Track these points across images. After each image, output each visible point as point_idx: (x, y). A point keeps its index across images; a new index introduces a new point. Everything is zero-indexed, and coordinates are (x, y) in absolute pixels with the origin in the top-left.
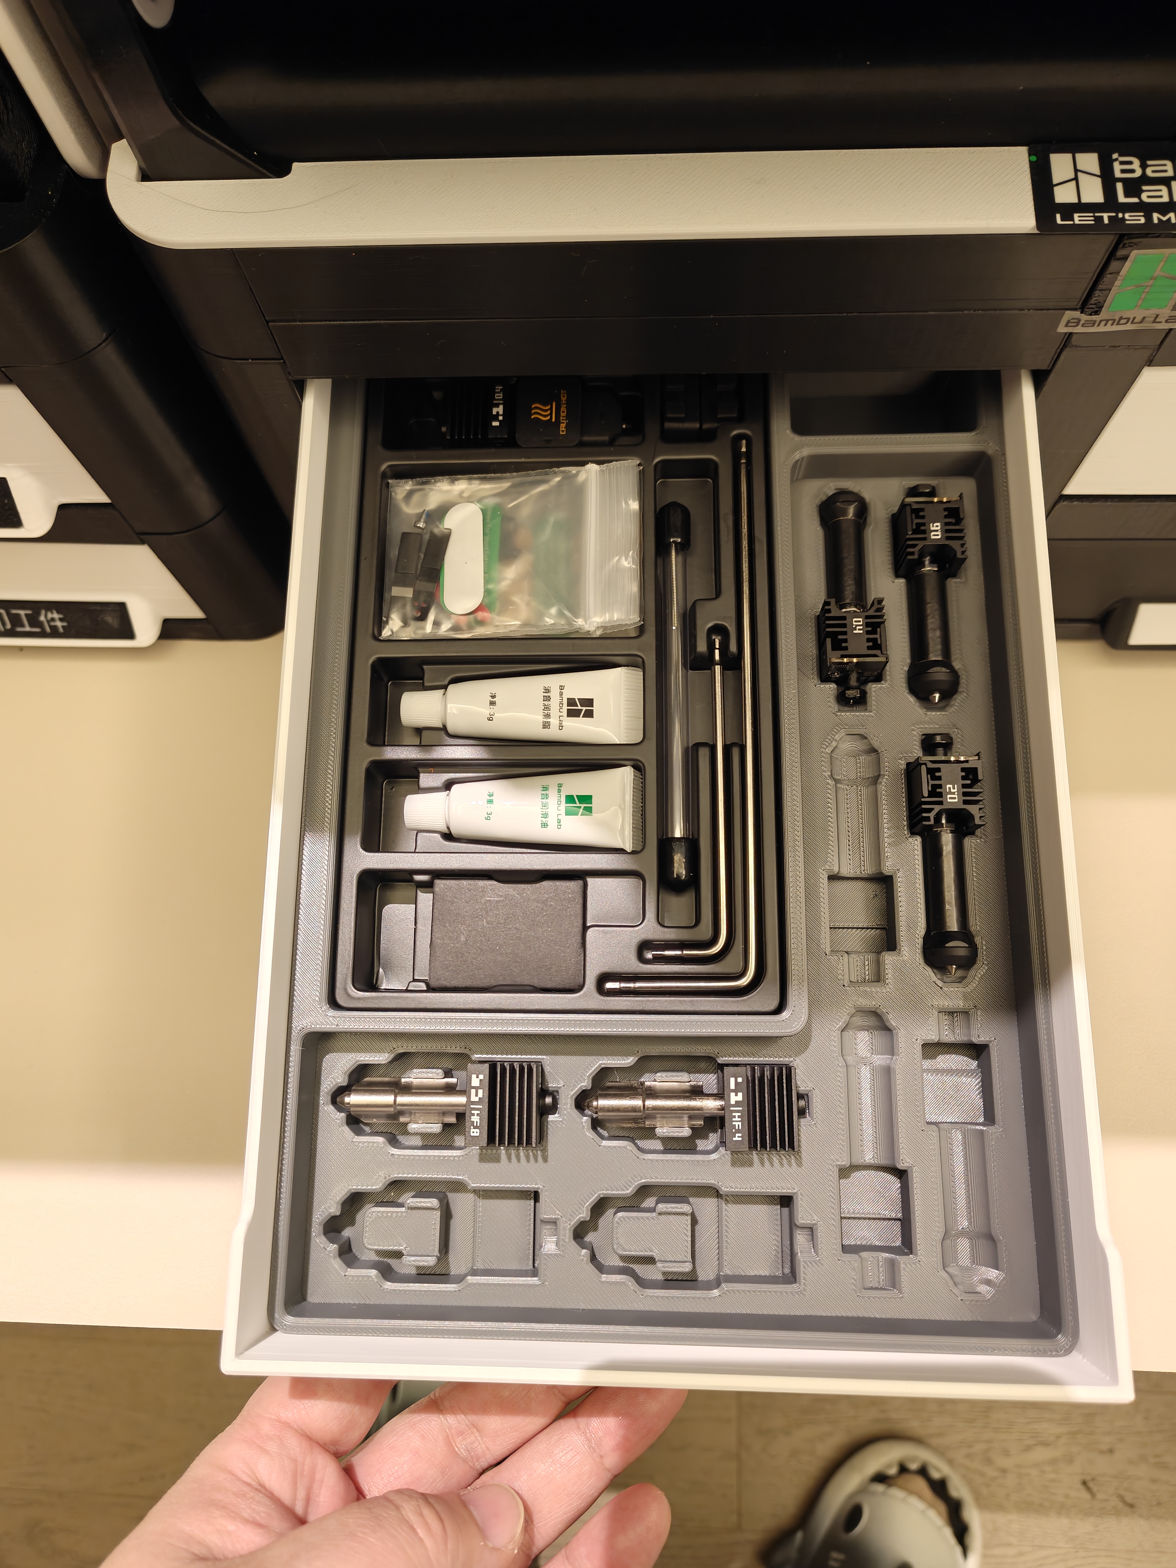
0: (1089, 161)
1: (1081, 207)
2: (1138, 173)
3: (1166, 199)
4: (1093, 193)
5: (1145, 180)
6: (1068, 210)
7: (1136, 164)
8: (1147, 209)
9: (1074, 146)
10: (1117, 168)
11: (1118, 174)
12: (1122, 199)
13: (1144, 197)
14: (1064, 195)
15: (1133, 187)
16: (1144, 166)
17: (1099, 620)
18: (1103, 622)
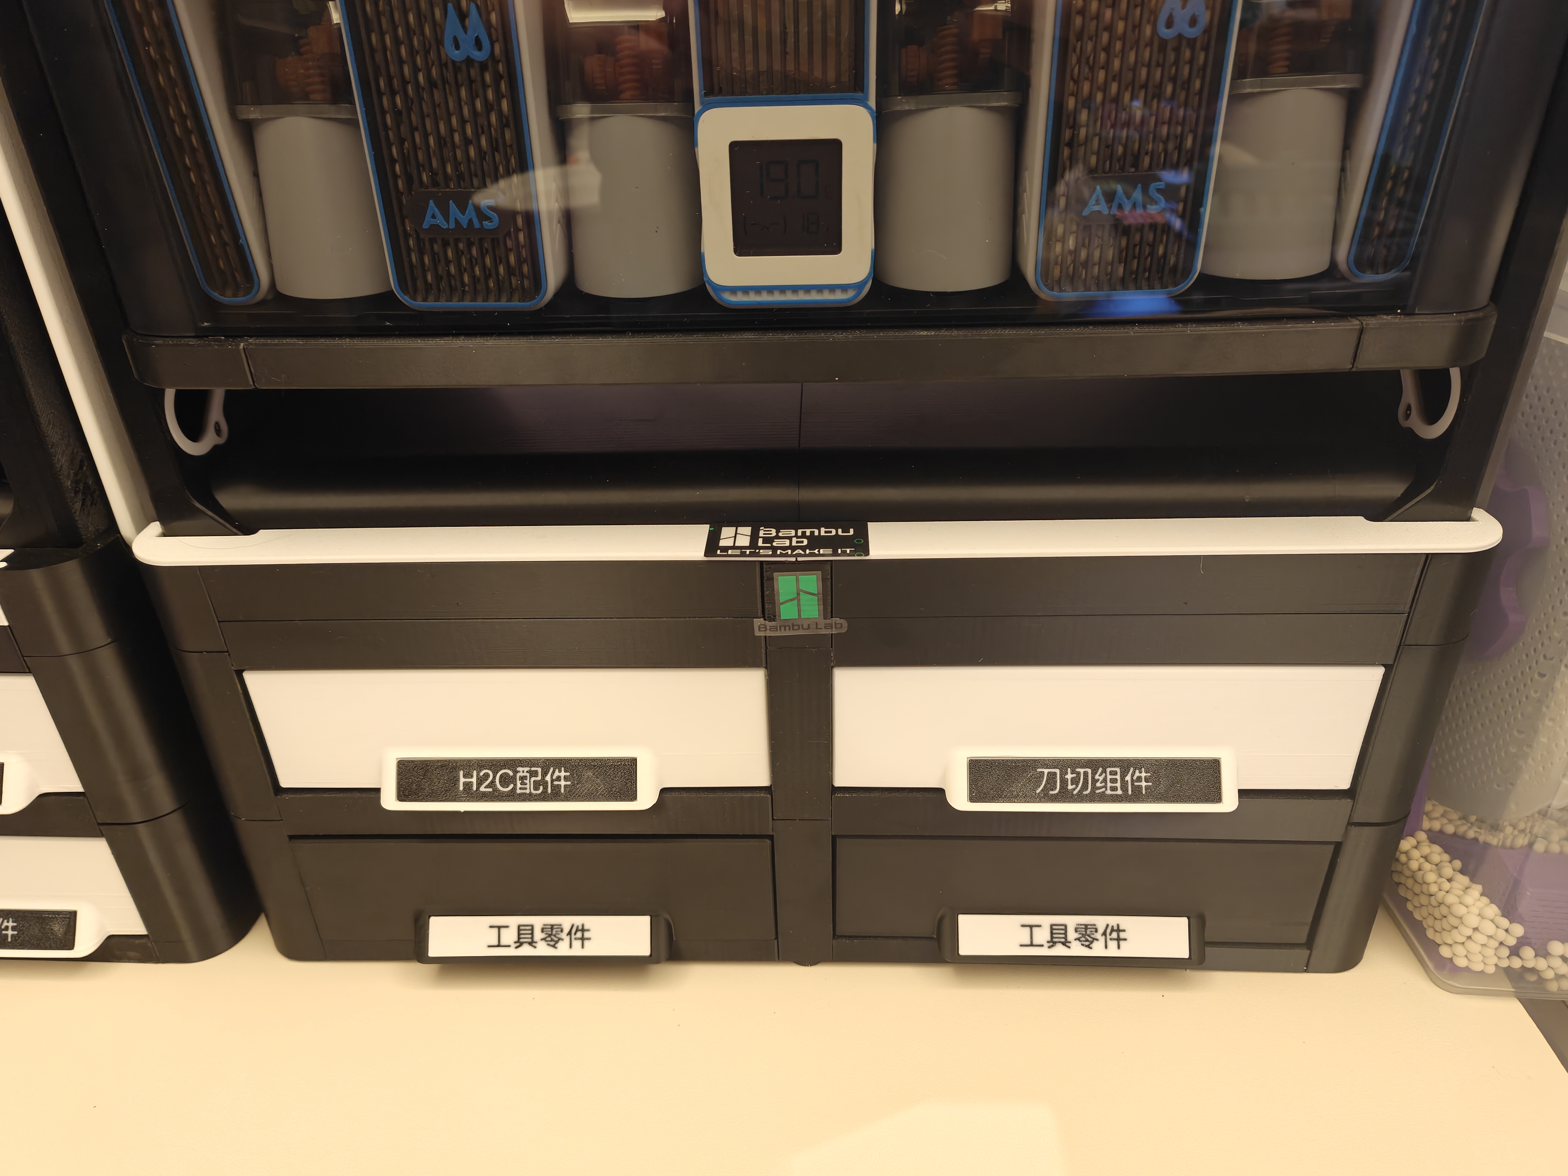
0: (747, 530)
1: (734, 549)
2: (774, 535)
3: (787, 544)
4: (744, 542)
5: (777, 537)
6: (725, 549)
7: (774, 531)
8: (774, 549)
10: (762, 533)
11: (761, 535)
12: (761, 545)
13: (775, 545)
14: (725, 543)
15: (768, 540)
16: (777, 532)
17: (935, 937)
18: (939, 939)
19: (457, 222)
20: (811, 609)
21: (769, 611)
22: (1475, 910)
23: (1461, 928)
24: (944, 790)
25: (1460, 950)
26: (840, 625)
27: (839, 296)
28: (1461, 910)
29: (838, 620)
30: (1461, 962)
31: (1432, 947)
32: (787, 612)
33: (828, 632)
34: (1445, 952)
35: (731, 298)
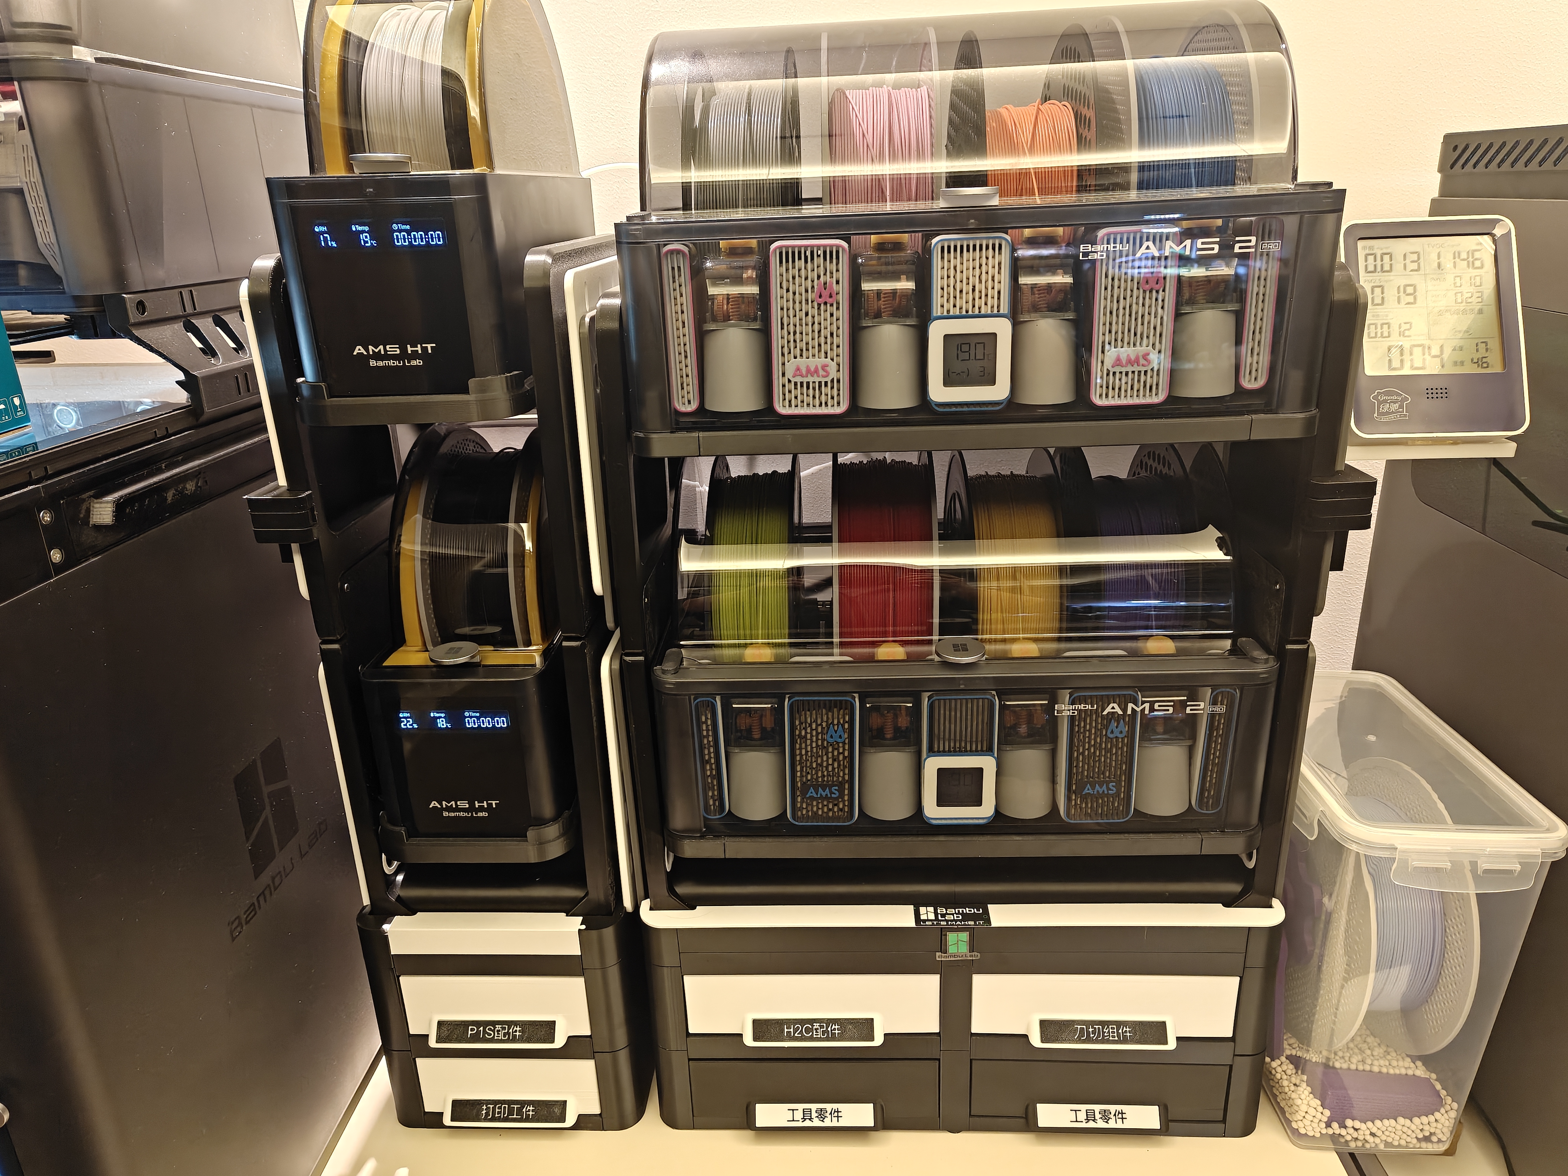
0: (931, 909)
1: (928, 920)
2: (945, 912)
3: (953, 919)
4: (932, 916)
5: (947, 914)
6: (924, 921)
7: (944, 910)
8: (947, 921)
9: (926, 905)
10: (939, 911)
11: (939, 912)
12: (940, 918)
13: (946, 918)
14: (923, 917)
15: (943, 915)
16: (946, 910)
17: (1024, 1116)
18: (1026, 1118)
19: (821, 794)
20: (964, 949)
21: (943, 949)
22: (1305, 1102)
23: (1300, 1112)
24: (1027, 1036)
25: (1301, 1124)
26: (977, 956)
27: (981, 821)
28: (1299, 1102)
29: (976, 954)
30: (1302, 1131)
31: (1289, 1122)
32: (952, 950)
33: (971, 958)
34: (1294, 1125)
35: (934, 822)
